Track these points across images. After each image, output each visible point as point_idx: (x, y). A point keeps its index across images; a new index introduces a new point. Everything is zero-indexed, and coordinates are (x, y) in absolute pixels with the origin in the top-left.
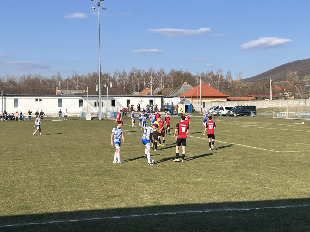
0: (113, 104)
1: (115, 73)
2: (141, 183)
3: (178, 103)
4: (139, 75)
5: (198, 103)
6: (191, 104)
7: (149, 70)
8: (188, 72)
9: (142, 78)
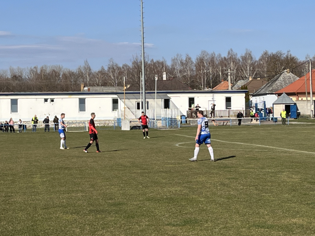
0: (167, 104)
1: (173, 60)
3: (273, 102)
4: (212, 61)
5: (306, 102)
6: (295, 104)
7: (227, 55)
8: (290, 55)
9: (217, 66)
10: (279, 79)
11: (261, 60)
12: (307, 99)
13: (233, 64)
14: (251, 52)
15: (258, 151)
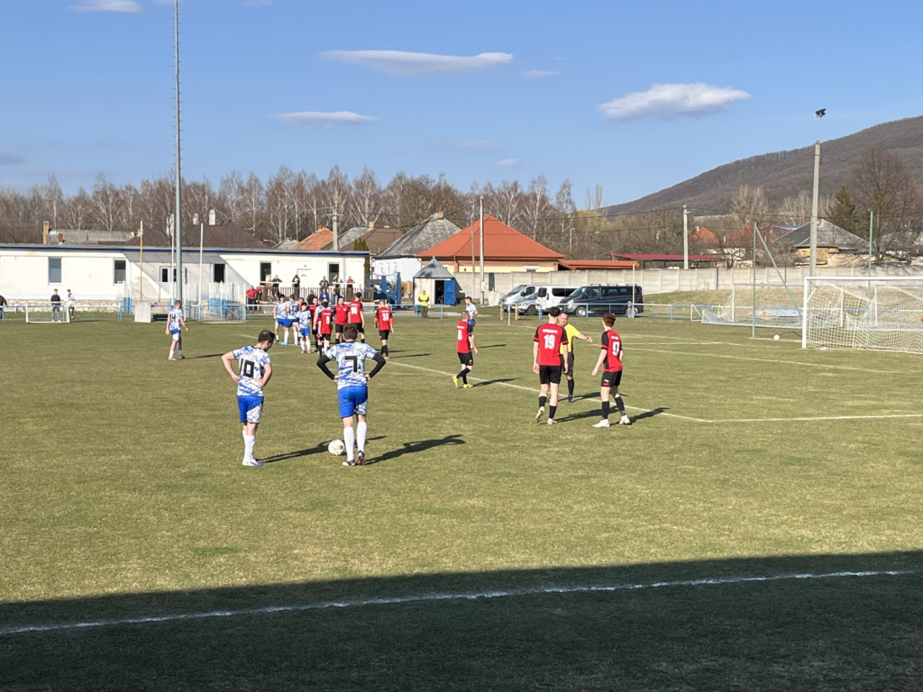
0: (219, 274)
1: (225, 182)
2: (297, 511)
3: (413, 275)
4: (299, 188)
5: (473, 275)
6: (453, 279)
7: (328, 176)
8: (445, 183)
9: (308, 197)
10: (424, 230)
11: (391, 188)
12: (474, 269)
13: (339, 195)
14: (373, 173)
15: (399, 376)
